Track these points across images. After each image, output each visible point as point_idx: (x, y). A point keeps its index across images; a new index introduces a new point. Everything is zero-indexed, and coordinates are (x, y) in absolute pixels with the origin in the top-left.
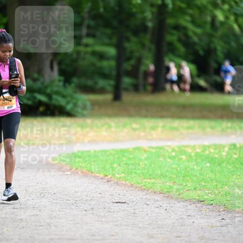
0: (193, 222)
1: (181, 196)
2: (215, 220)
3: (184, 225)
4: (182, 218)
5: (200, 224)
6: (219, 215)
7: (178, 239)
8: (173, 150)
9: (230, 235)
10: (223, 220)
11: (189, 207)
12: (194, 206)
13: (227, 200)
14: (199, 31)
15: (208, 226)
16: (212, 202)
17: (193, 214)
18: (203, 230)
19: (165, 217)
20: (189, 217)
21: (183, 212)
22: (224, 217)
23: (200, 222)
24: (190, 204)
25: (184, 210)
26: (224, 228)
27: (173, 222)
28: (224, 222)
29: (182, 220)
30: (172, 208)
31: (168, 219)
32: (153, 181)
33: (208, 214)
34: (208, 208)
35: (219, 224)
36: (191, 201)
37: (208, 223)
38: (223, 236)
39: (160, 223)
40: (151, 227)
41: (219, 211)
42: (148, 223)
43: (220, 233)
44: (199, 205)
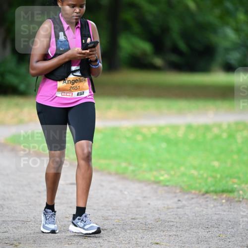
0: (149, 204)
1: (137, 177)
2: (171, 202)
3: (140, 207)
4: (138, 200)
5: (156, 205)
6: (176, 197)
7: (134, 220)
8: (129, 130)
11: (145, 188)
12: (150, 187)
13: (184, 182)
14: (154, 9)
15: (164, 207)
16: (168, 183)
17: (149, 196)
18: (159, 212)
20: (145, 199)
21: (139, 193)
22: (180, 199)
24: (146, 186)
25: (139, 191)
26: (181, 209)
27: (129, 203)
28: (180, 204)
29: (137, 202)
30: (128, 190)
31: (123, 201)
32: (107, 162)
34: (164, 190)
35: (175, 206)
36: (147, 182)
37: (164, 204)
38: (180, 218)
39: (115, 204)
40: (105, 209)
41: (175, 193)
42: (103, 205)
43: (176, 214)
44: (155, 186)
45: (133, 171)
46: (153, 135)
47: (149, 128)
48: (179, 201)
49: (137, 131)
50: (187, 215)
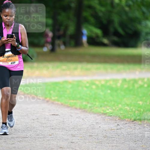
0: (100, 127)
1: (93, 111)
2: (113, 126)
3: (94, 129)
4: (93, 124)
5: (104, 128)
6: (116, 123)
7: (90, 137)
8: (88, 83)
9: (122, 134)
10: (118, 126)
11: (97, 117)
12: (100, 117)
13: (121, 113)
15: (109, 129)
16: (111, 115)
17: (100, 122)
18: (106, 131)
19: (82, 124)
20: (97, 124)
21: (94, 120)
22: (119, 124)
23: (104, 127)
24: (98, 116)
25: (94, 119)
26: (119, 130)
27: (87, 127)
28: (119, 127)
29: (93, 125)
30: (87, 118)
31: (84, 125)
32: (75, 101)
33: (109, 122)
34: (109, 118)
35: (115, 128)
36: (99, 114)
37: (109, 127)
38: (118, 135)
39: (79, 127)
40: (73, 130)
41: (116, 120)
42: (72, 127)
43: (116, 133)
44: (103, 116)
45: (90, 107)
46: (102, 85)
47: (100, 81)
48: (118, 125)
49: (92, 83)
50: (123, 134)
